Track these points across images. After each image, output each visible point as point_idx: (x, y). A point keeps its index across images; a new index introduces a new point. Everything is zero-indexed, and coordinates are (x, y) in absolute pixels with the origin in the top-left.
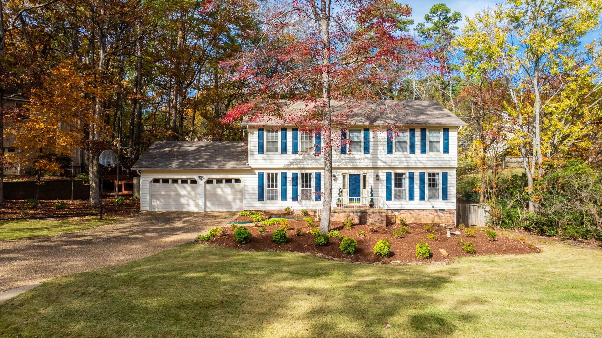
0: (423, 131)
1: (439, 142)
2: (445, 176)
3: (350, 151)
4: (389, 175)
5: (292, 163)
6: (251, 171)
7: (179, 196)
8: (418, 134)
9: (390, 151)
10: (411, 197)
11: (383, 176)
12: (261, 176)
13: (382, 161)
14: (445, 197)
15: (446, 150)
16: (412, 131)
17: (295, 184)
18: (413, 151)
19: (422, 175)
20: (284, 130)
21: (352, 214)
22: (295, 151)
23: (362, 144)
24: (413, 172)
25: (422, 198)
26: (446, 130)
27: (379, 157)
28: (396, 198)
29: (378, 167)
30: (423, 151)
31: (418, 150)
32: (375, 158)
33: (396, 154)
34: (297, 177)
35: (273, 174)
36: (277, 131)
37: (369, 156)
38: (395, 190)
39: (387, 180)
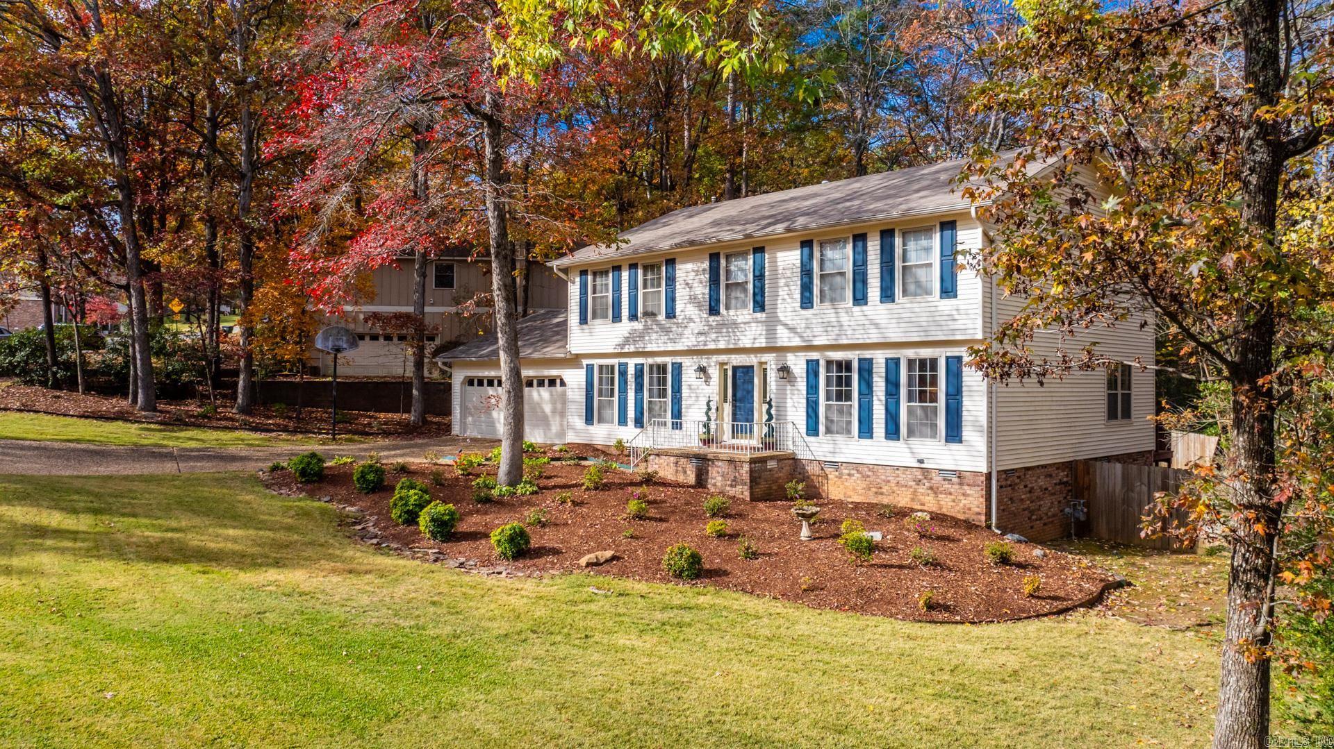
0: (887, 235)
1: (930, 265)
2: (954, 366)
3: (728, 308)
4: (812, 368)
6: (574, 361)
8: (874, 246)
9: (806, 302)
11: (798, 369)
12: (590, 369)
14: (954, 433)
15: (949, 291)
16: (860, 238)
17: (639, 388)
18: (860, 299)
19: (893, 364)
20: (617, 268)
21: (684, 461)
22: (633, 317)
23: (750, 286)
24: (868, 356)
25: (892, 431)
26: (948, 224)
28: (828, 431)
29: (779, 345)
30: (887, 295)
31: (874, 292)
32: (772, 324)
33: (822, 312)
34: (642, 371)
36: (607, 273)
37: (759, 315)
38: (828, 407)
39: (808, 381)
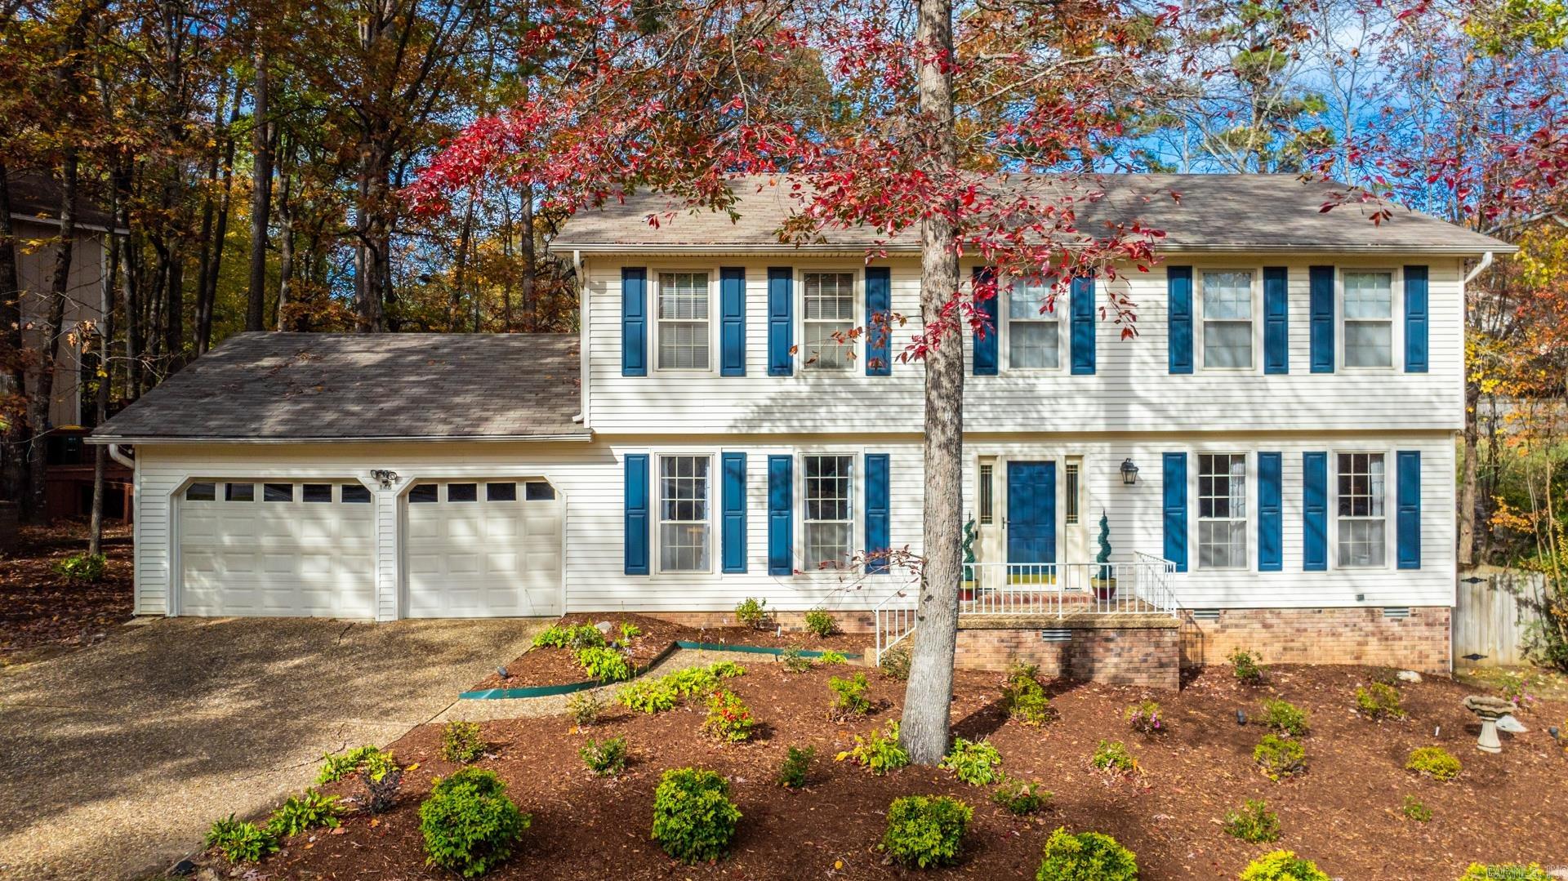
0: (1322, 276)
1: (1389, 323)
2: (1409, 465)
3: (1014, 364)
4: (1174, 466)
5: (766, 413)
6: (593, 448)
7: (293, 551)
8: (1299, 289)
9: (1181, 362)
10: (1270, 556)
11: (1150, 467)
12: (636, 469)
13: (1147, 404)
14: (1410, 554)
15: (1417, 359)
16: (1276, 276)
17: (780, 503)
18: (1277, 362)
19: (1314, 465)
20: (734, 273)
21: (1029, 636)
22: (780, 366)
23: (1065, 333)
24: (1275, 449)
25: (1315, 558)
26: (1417, 272)
27: (1135, 387)
28: (1204, 560)
29: (1132, 428)
30: (1322, 361)
31: (1299, 355)
32: (1118, 394)
33: (1205, 377)
34: (788, 473)
35: (685, 462)
36: (701, 279)
37: (1091, 382)
38: (1203, 527)
39: (1167, 486)
